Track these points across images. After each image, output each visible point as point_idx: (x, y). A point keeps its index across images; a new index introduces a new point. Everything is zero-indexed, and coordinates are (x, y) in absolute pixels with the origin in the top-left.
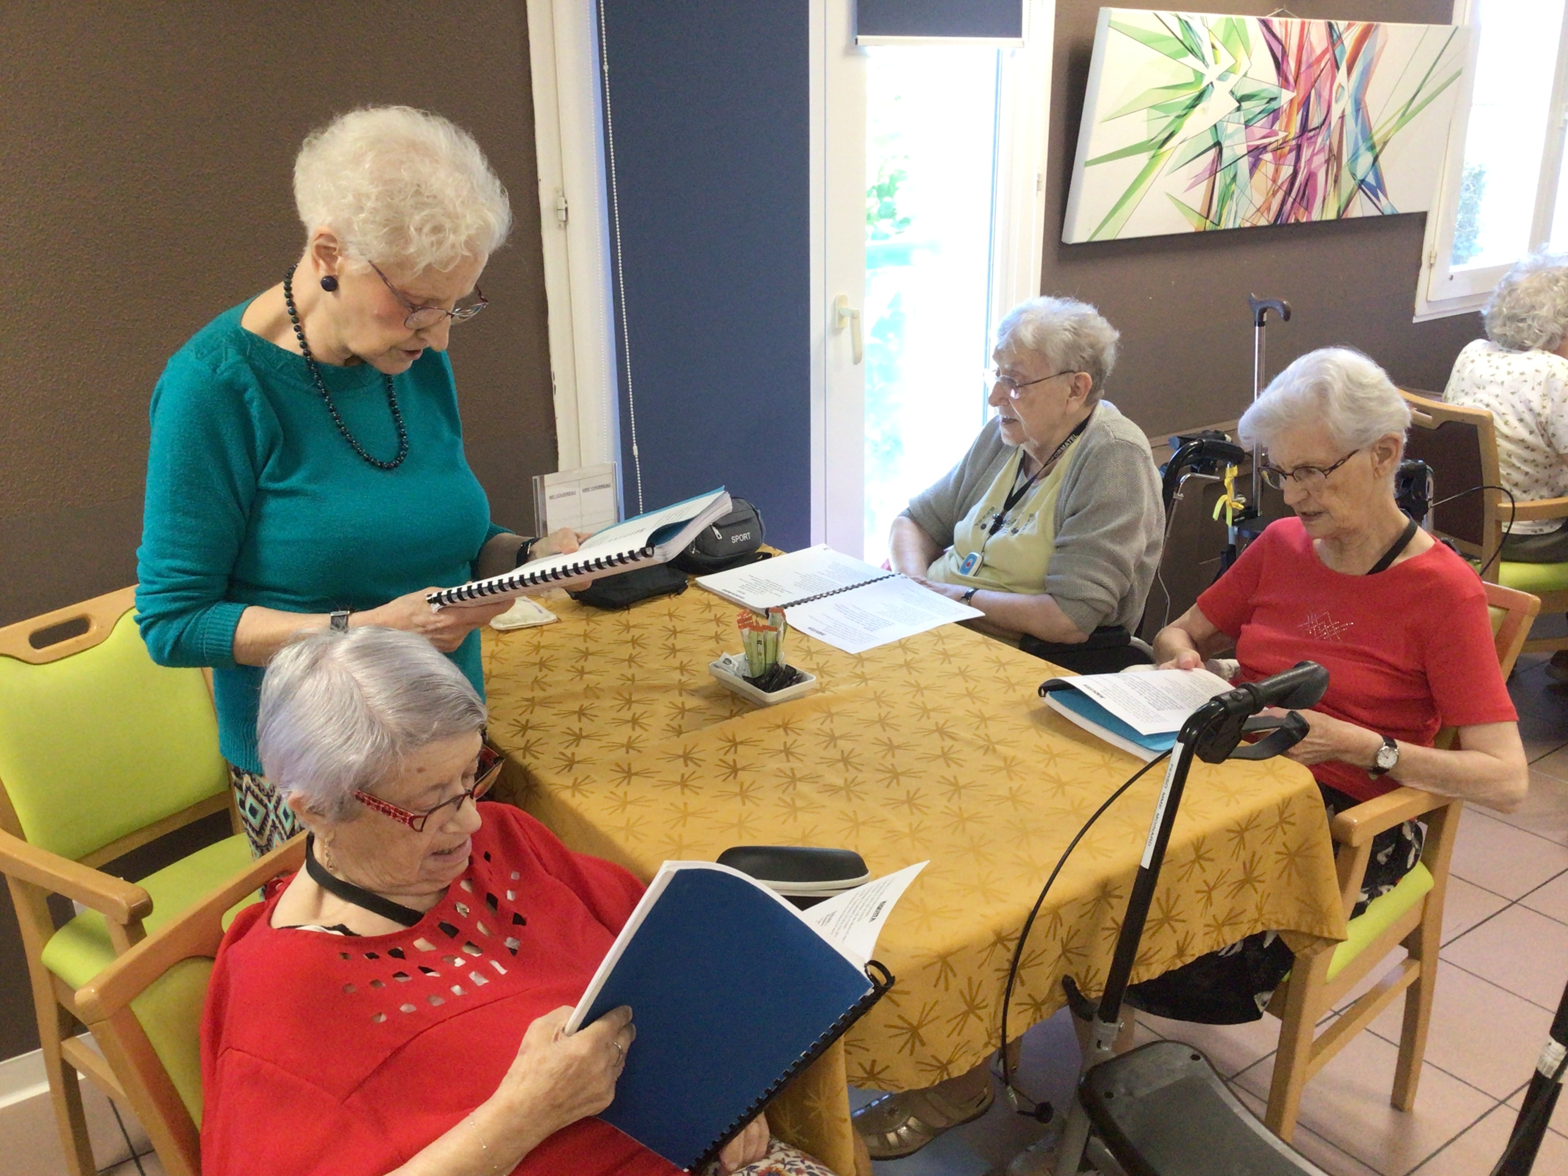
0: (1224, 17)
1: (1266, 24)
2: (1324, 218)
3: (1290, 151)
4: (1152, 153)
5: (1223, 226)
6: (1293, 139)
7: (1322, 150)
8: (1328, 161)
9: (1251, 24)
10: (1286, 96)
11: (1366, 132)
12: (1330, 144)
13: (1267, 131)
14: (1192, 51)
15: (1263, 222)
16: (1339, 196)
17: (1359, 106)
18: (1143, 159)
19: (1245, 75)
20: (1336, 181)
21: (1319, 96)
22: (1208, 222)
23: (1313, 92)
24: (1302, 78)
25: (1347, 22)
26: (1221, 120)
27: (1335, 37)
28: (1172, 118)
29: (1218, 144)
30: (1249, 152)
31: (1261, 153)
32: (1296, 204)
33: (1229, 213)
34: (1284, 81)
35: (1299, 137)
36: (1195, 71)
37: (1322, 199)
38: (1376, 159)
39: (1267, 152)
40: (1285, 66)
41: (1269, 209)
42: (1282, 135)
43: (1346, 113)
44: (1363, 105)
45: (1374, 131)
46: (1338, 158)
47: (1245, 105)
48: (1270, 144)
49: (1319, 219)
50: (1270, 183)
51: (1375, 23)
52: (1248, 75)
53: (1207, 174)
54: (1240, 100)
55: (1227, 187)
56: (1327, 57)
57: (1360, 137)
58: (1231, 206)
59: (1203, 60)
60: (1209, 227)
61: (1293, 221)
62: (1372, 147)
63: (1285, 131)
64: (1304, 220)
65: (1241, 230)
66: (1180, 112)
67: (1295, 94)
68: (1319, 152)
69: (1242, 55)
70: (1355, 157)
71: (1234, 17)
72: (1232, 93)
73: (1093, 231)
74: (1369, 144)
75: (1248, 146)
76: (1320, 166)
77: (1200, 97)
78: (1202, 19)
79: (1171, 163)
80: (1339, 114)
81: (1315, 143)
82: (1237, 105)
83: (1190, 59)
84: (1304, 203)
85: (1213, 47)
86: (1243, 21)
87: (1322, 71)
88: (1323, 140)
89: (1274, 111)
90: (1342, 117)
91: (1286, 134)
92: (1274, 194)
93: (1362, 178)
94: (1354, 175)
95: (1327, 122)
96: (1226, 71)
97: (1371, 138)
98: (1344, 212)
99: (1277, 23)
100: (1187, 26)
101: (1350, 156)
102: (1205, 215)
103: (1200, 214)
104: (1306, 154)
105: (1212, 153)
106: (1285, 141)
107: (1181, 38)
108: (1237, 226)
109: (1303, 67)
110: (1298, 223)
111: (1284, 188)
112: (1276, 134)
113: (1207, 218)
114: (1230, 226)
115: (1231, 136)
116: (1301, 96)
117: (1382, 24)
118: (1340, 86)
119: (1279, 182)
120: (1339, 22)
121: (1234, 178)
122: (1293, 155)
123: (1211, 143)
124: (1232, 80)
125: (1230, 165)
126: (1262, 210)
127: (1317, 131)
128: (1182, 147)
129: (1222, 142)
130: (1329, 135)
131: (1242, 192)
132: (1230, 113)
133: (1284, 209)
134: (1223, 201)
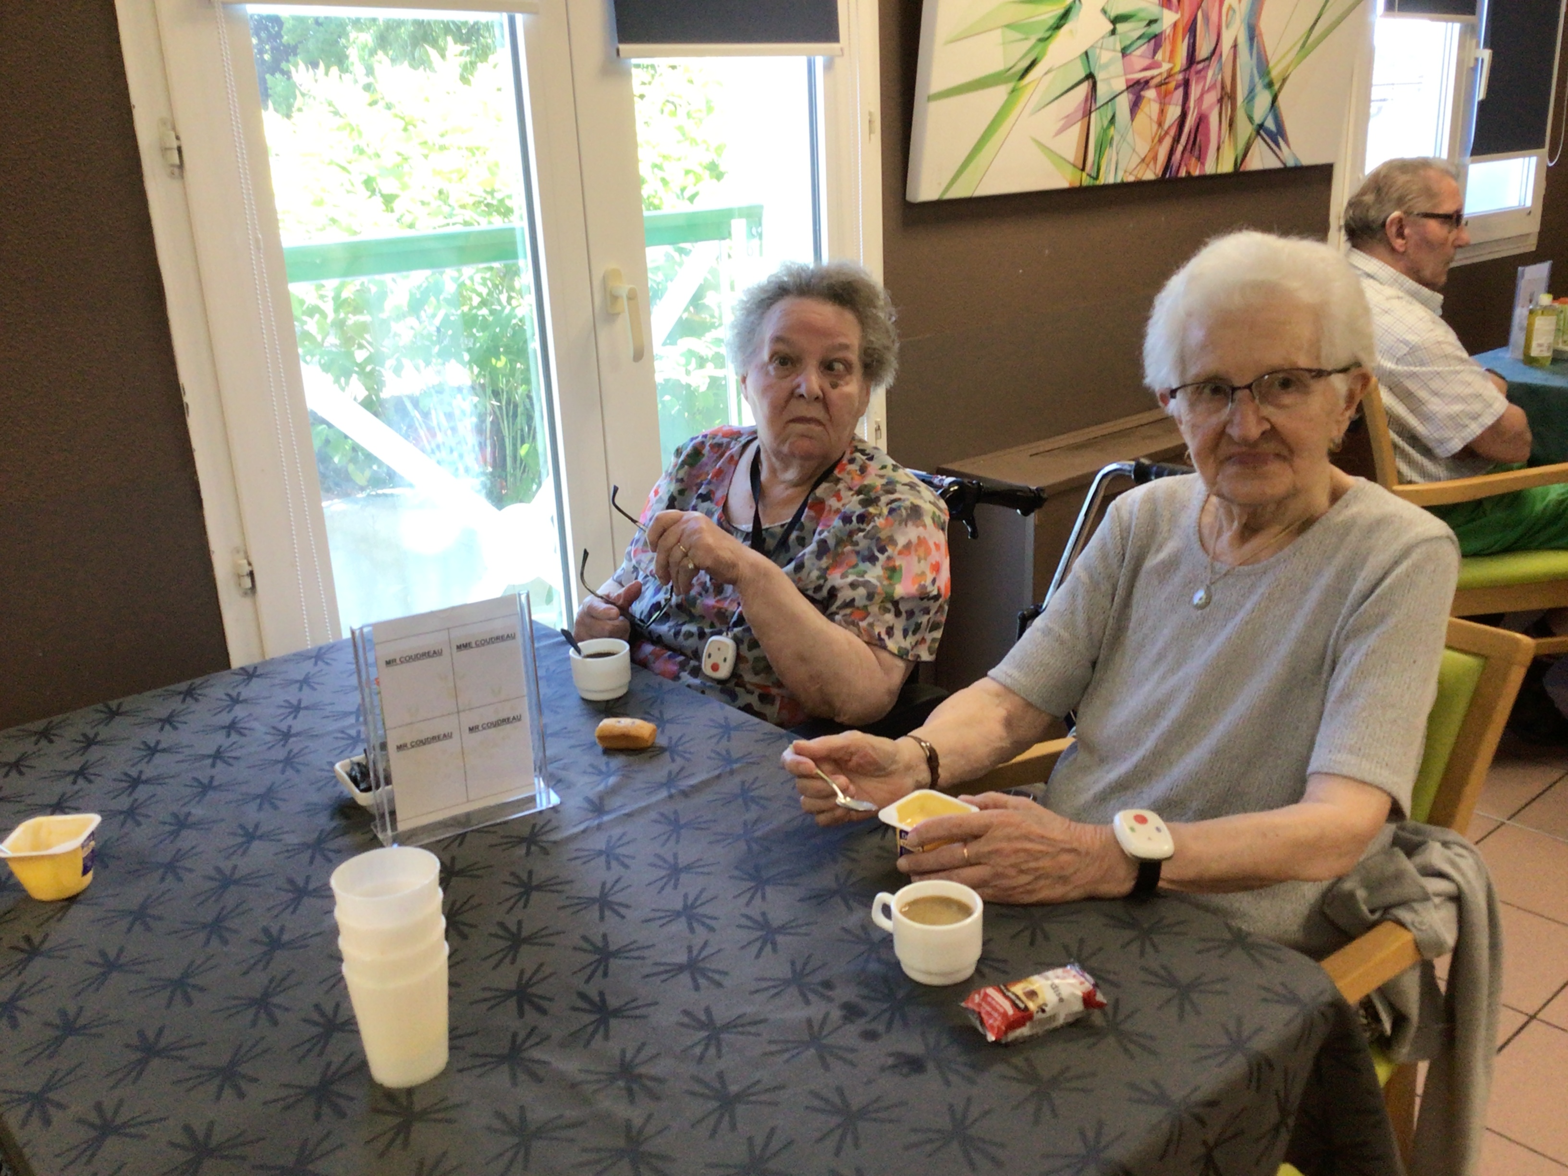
2: (1220, 171)
3: (1176, 88)
4: (1010, 86)
5: (1102, 179)
6: (1180, 72)
7: (1213, 86)
8: (1220, 101)
10: (1169, 18)
11: (1264, 66)
12: (1222, 80)
13: (1146, 62)
15: (1149, 175)
16: (1236, 143)
17: (1253, 33)
18: (999, 93)
20: (1231, 124)
21: (1207, 18)
22: (1084, 175)
23: (1199, 14)
26: (1092, 46)
28: (1033, 40)
29: (1090, 77)
30: (1128, 88)
31: (1142, 89)
32: (1187, 154)
33: (1109, 163)
35: (1185, 70)
37: (1216, 147)
38: (1275, 99)
39: (1149, 88)
41: (1155, 159)
42: (1166, 66)
43: (1239, 40)
44: (1257, 33)
45: (1271, 65)
46: (1233, 97)
47: (1120, 27)
48: (1152, 78)
49: (1214, 171)
50: (1155, 127)
53: (1080, 114)
54: (1116, 20)
55: (1105, 131)
57: (1255, 70)
58: (1110, 154)
60: (1086, 181)
61: (1184, 174)
62: (1270, 85)
63: (1169, 62)
64: (1197, 173)
65: (1122, 185)
66: (1041, 34)
67: (1178, 15)
68: (1209, 89)
70: (1251, 96)
72: (1104, 11)
73: (944, 185)
74: (1266, 80)
75: (1127, 81)
76: (1211, 108)
77: (1065, 16)
79: (1036, 99)
80: (1232, 41)
81: (1205, 78)
82: (1111, 27)
84: (1196, 153)
88: (1214, 75)
89: (1155, 36)
90: (1235, 46)
91: (1170, 66)
92: (1161, 140)
93: (1261, 120)
94: (1251, 119)
95: (1217, 52)
97: (1268, 73)
98: (1241, 163)
101: (1245, 95)
102: (1081, 166)
103: (1074, 166)
104: (1194, 93)
105: (1085, 87)
106: (1170, 75)
108: (1119, 178)
110: (1188, 178)
111: (1172, 132)
112: (1159, 66)
113: (1083, 170)
114: (1111, 180)
115: (1106, 66)
116: (1187, 16)
118: (1230, 8)
119: (1166, 126)
121: (1112, 120)
122: (1180, 92)
123: (1082, 75)
125: (1107, 103)
126: (1147, 160)
127: (1207, 63)
128: (1050, 76)
129: (1096, 74)
130: (1221, 69)
131: (1123, 137)
132: (1103, 38)
133: (1173, 158)
134: (1100, 149)
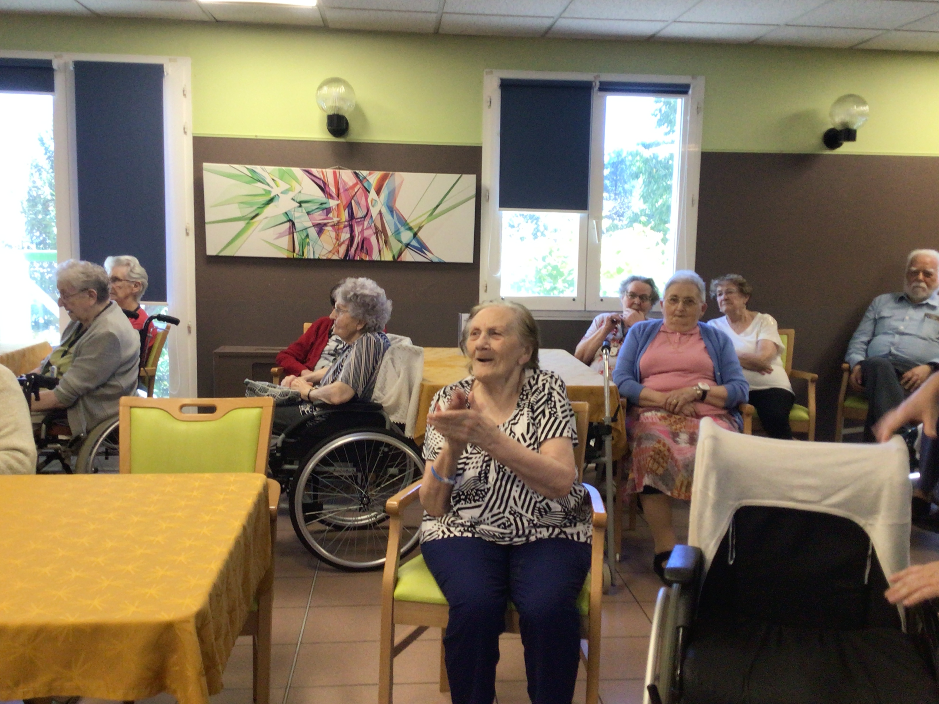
0: (277, 168)
1: (308, 172)
2: (383, 259)
3: (345, 227)
4: (247, 221)
5: (306, 256)
6: (345, 222)
7: (369, 228)
8: (376, 233)
9: (297, 171)
10: (333, 203)
11: (403, 222)
12: (375, 226)
13: (325, 217)
14: (260, 181)
15: (335, 257)
16: (391, 250)
17: (392, 210)
18: (242, 224)
19: (300, 192)
20: (386, 242)
21: (358, 204)
22: (295, 255)
23: (353, 202)
24: (342, 195)
25: (368, 172)
26: (289, 211)
27: (361, 178)
28: (255, 207)
29: (290, 220)
30: (314, 226)
31: (323, 226)
32: (358, 252)
33: (309, 251)
34: (330, 196)
35: (349, 221)
36: (265, 190)
37: (378, 250)
38: (415, 235)
39: (327, 226)
40: (327, 189)
41: (338, 252)
42: (336, 220)
43: (383, 211)
44: (394, 209)
45: (408, 221)
46: (384, 231)
47: (303, 205)
48: (328, 223)
49: (379, 259)
50: (334, 241)
51: (391, 173)
52: (302, 192)
53: (288, 233)
54: (300, 203)
55: (304, 240)
56: (358, 186)
57: (397, 223)
58: (308, 248)
59: (269, 185)
60: (295, 256)
61: (358, 259)
62: (410, 229)
63: (338, 217)
64: (367, 259)
65: (319, 260)
66: (259, 206)
67: (339, 202)
68: (366, 229)
69: (294, 183)
70: (397, 233)
71: (284, 168)
72: (293, 199)
73: (218, 251)
74: (407, 227)
75: (312, 223)
76: (371, 235)
77: (271, 200)
78: (262, 169)
79: (261, 226)
80: (378, 211)
81: (363, 224)
82: (299, 205)
83: (259, 184)
84: (365, 251)
85: (273, 180)
86: (291, 171)
87: (356, 193)
88: (368, 223)
89: (326, 209)
90: (380, 213)
91: (338, 219)
92: (340, 245)
93: (408, 242)
94: (400, 241)
95: (369, 215)
96: (286, 190)
97: (408, 224)
98: (398, 258)
99: (314, 171)
100: (253, 171)
101: (393, 231)
102: (292, 250)
103: (288, 250)
104: (357, 230)
105: (288, 225)
106: (339, 223)
107: (250, 175)
108: (317, 256)
109: (341, 191)
110: (362, 261)
111: (347, 243)
112: (332, 219)
113: (294, 251)
114: (312, 257)
115: (299, 218)
116: (344, 202)
117: (397, 174)
118: (372, 200)
119: (342, 240)
120: (362, 172)
121: (307, 236)
122: (348, 229)
123: (285, 220)
124: (291, 195)
125: (302, 230)
126: (332, 252)
127: (362, 219)
128: (266, 220)
129: (293, 220)
130: (373, 221)
131: (316, 242)
132: (295, 208)
133: (349, 253)
134: (302, 246)
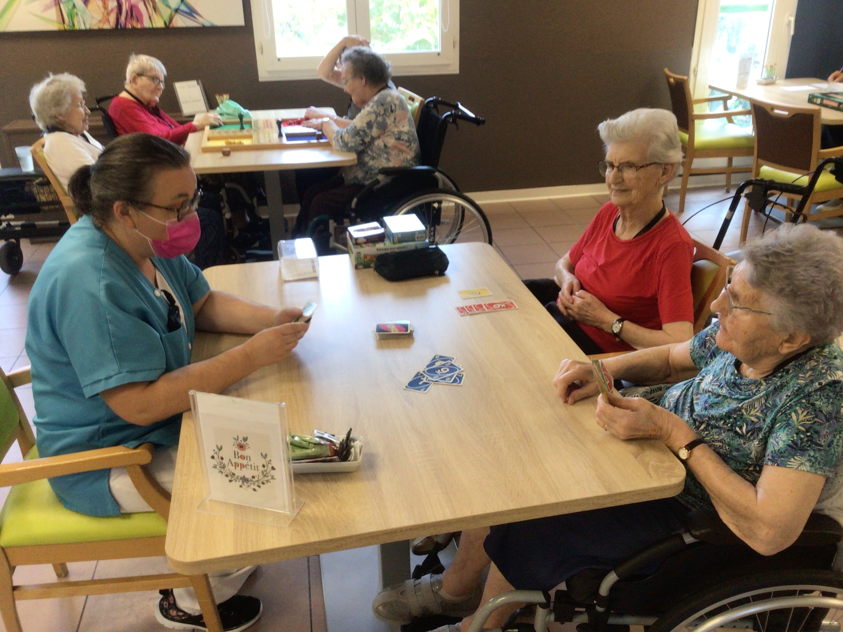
2: (155, 26)
15: (106, 26)
16: (162, 17)
22: (65, 26)
32: (128, 19)
33: (79, 22)
41: (108, 21)
49: (150, 26)
50: (102, 10)
53: (53, 5)
55: (71, 10)
58: (78, 19)
61: (130, 27)
64: (139, 26)
65: (90, 30)
84: (135, 18)
92: (108, 14)
93: (176, 7)
98: (170, 24)
102: (62, 23)
103: (57, 23)
108: (88, 27)
110: (134, 29)
119: (110, 8)
121: (74, 7)
125: (68, 1)
126: (103, 21)
131: (83, 13)
133: (120, 21)
134: (71, 16)
